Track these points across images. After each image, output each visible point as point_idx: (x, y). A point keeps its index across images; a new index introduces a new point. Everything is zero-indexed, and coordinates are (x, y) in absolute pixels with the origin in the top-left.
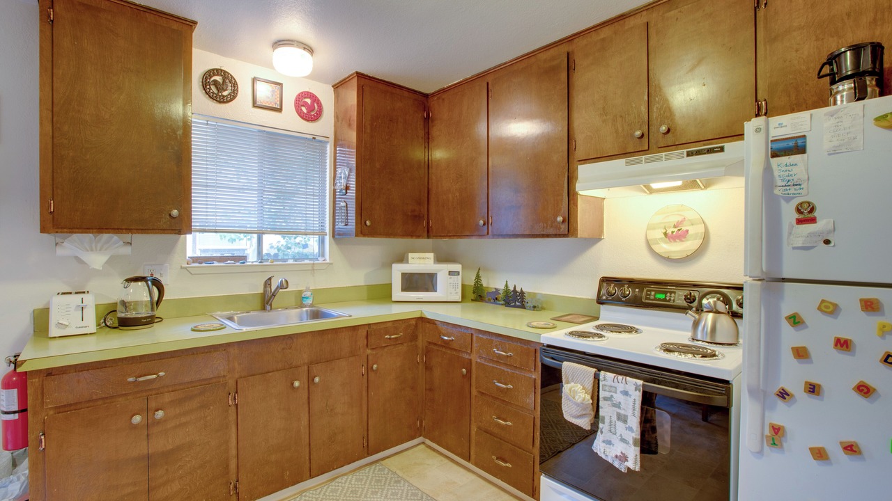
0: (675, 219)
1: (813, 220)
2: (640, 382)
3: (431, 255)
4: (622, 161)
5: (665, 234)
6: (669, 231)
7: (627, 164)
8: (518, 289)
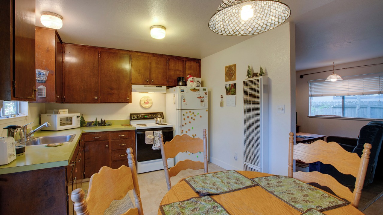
0: (146, 99)
1: (185, 101)
2: (162, 131)
3: (67, 110)
4: (143, 86)
5: (144, 102)
6: (145, 102)
7: (144, 86)
8: (103, 120)
